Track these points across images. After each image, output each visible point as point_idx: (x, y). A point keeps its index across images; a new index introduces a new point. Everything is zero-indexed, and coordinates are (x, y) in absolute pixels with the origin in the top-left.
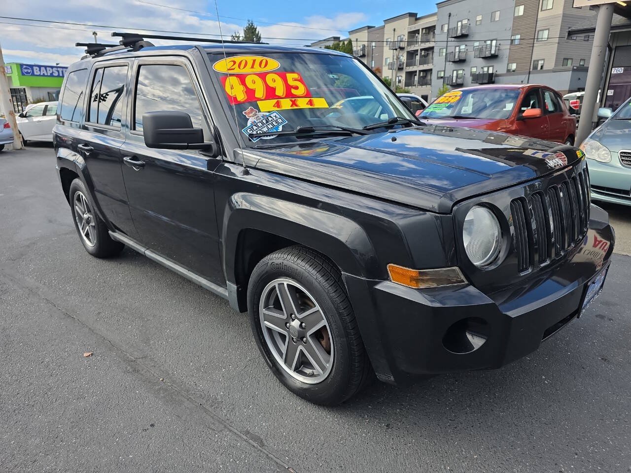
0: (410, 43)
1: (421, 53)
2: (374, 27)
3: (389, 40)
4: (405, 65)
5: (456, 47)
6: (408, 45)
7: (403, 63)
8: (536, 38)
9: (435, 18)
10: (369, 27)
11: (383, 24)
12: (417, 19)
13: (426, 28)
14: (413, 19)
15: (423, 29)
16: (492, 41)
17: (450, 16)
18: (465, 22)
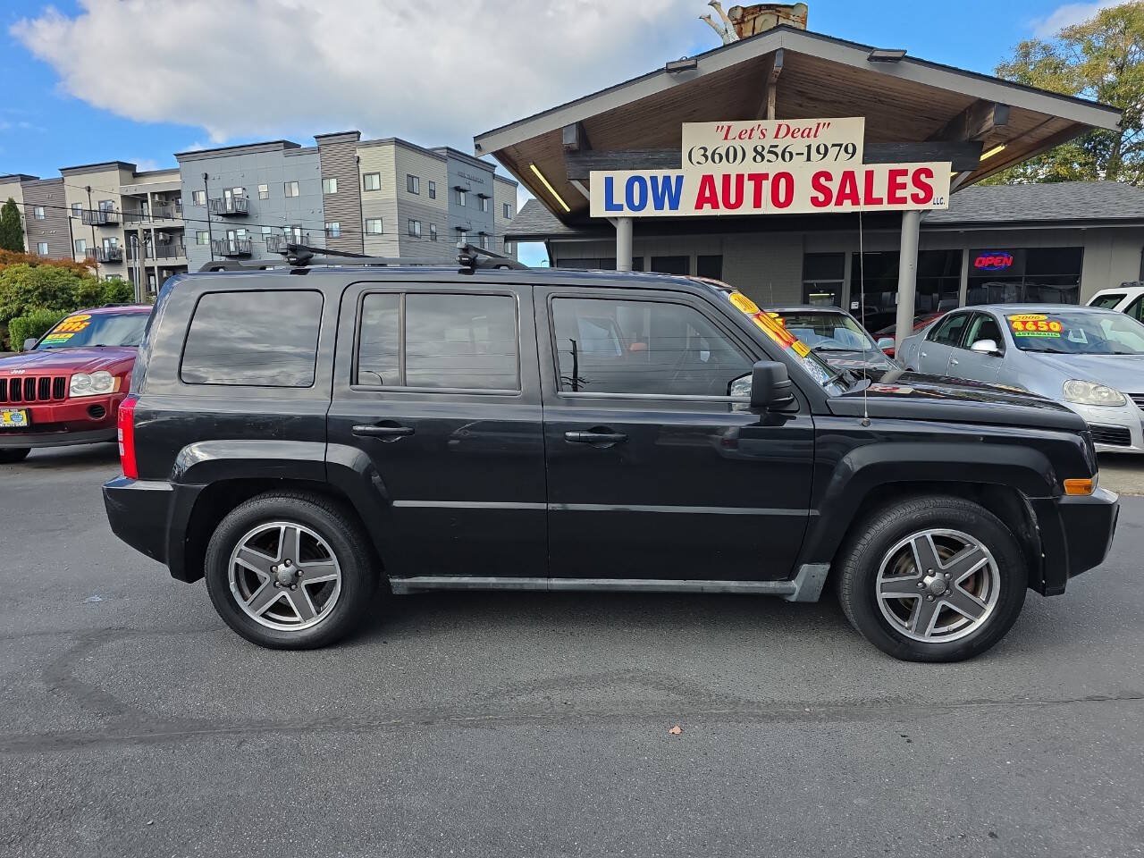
0: (128, 216)
1: (157, 237)
2: (38, 178)
3: (80, 207)
4: (124, 254)
5: (228, 231)
6: (125, 221)
7: (121, 252)
8: (364, 230)
9: (176, 178)
10: (24, 178)
11: (59, 175)
12: (136, 175)
13: (159, 193)
14: (130, 174)
15: (153, 194)
16: (293, 228)
17: (206, 178)
18: (238, 191)
